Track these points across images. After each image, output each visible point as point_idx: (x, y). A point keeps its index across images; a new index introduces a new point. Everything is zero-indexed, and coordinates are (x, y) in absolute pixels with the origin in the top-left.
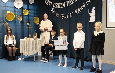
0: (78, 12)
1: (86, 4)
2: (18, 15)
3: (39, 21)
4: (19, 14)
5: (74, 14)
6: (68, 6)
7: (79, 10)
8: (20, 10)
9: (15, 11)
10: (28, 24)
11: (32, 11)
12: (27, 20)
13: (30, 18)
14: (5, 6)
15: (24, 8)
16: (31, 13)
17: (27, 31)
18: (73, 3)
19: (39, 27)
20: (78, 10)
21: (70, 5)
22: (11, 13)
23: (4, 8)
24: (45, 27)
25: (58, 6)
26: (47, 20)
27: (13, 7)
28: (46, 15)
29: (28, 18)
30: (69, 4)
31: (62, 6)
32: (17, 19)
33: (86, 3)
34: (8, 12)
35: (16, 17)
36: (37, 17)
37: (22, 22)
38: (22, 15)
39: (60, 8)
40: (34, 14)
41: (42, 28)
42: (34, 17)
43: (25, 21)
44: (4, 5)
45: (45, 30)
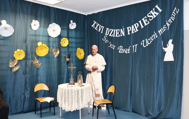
0: (145, 44)
1: (158, 34)
2: (53, 47)
3: (83, 54)
4: (54, 45)
5: (140, 47)
6: (129, 34)
7: (147, 42)
8: (57, 40)
9: (48, 42)
10: (68, 60)
11: (74, 40)
12: (66, 53)
13: (70, 50)
14: (36, 35)
15: (62, 36)
16: (72, 43)
17: (66, 70)
18: (137, 30)
19: (85, 65)
20: (145, 41)
21: (133, 32)
22: (44, 45)
23: (34, 38)
24: (94, 65)
25: (113, 33)
27: (46, 36)
29: (68, 49)
30: (131, 32)
31: (120, 33)
33: (159, 32)
34: (40, 44)
35: (51, 51)
36: (81, 48)
37: (59, 57)
38: (59, 47)
39: (116, 36)
40: (76, 43)
41: (89, 66)
42: (77, 48)
43: (63, 55)
44: (34, 34)
45: (95, 69)
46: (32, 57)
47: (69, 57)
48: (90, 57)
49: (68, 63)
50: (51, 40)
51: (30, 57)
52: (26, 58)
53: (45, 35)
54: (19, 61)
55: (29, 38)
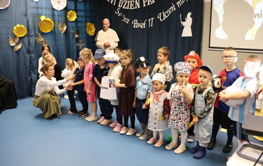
0: (162, 18)
1: (176, 6)
2: (58, 22)
3: (94, 30)
4: (60, 20)
5: (156, 20)
6: (144, 6)
7: (164, 15)
8: (63, 13)
9: (53, 16)
10: (77, 36)
11: (82, 14)
12: (75, 29)
13: (79, 25)
14: (37, 8)
15: (68, 8)
16: (80, 16)
17: (75, 48)
18: (154, 2)
19: (96, 42)
20: (162, 14)
21: (149, 4)
22: (48, 19)
23: (35, 10)
24: (106, 41)
25: (127, 5)
26: (110, 29)
27: (50, 9)
28: (106, 21)
29: (76, 24)
30: (146, 3)
31: (134, 5)
32: (58, 29)
33: (177, 3)
34: (43, 18)
35: (56, 26)
36: (91, 23)
37: (66, 33)
38: (66, 22)
39: (131, 8)
40: (86, 17)
41: (100, 43)
42: (86, 22)
43: (72, 31)
44: (35, 6)
45: (107, 46)
46: (35, 33)
47: (78, 33)
48: (101, 32)
49: (77, 39)
50: (56, 13)
51: (33, 33)
52: (28, 35)
53: (48, 7)
54: (21, 38)
55: (30, 12)
